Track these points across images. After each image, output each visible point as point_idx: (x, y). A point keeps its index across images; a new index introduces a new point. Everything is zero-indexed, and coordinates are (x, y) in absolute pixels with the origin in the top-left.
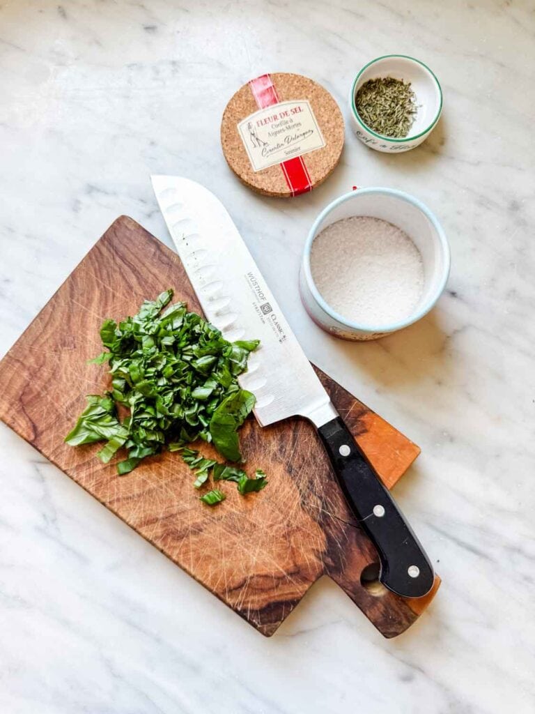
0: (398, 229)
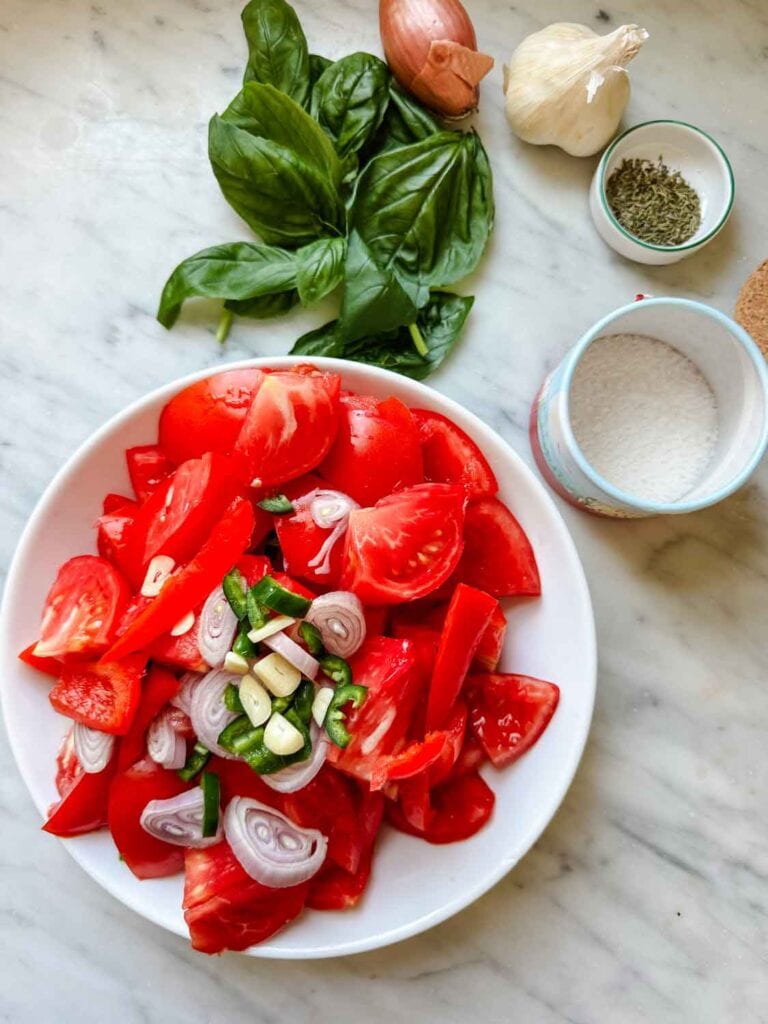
0: (685, 357)
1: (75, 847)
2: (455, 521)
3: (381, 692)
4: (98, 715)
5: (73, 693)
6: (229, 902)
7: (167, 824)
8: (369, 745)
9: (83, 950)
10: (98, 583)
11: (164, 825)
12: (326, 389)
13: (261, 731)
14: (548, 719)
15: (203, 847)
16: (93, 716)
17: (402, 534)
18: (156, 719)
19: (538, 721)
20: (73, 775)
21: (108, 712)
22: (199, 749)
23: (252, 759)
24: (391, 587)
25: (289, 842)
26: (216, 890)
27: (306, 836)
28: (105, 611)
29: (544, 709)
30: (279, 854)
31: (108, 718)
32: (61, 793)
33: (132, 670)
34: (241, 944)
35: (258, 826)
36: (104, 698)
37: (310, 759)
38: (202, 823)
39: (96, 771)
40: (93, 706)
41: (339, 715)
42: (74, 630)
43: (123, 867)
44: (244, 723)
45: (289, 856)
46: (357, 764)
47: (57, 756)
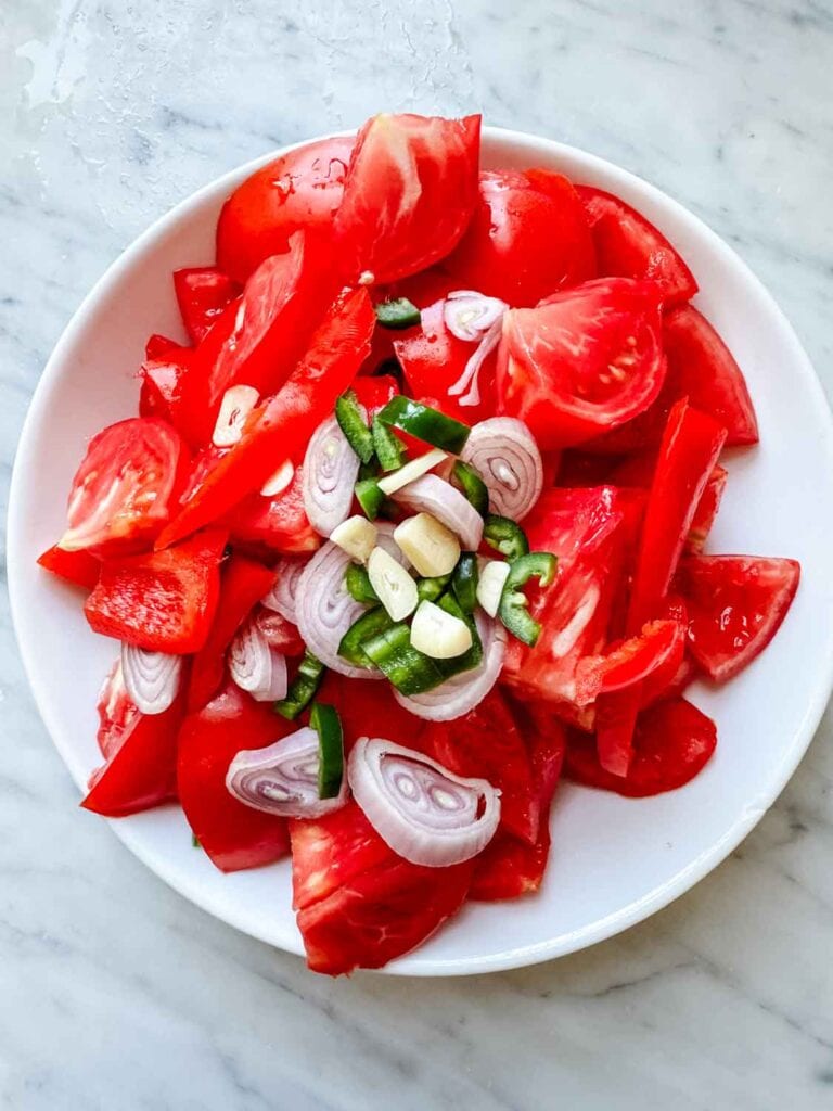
1: (131, 831)
2: (649, 328)
3: (576, 565)
4: (158, 627)
5: (119, 600)
6: (360, 895)
7: (264, 783)
8: (564, 643)
9: (143, 983)
10: (146, 447)
11: (260, 787)
12: (460, 134)
13: (405, 628)
14: (784, 610)
15: (317, 815)
16: (151, 629)
17: (584, 337)
18: (240, 634)
19: (773, 615)
20: (122, 724)
21: (173, 621)
22: (308, 671)
23: (394, 671)
24: (580, 406)
25: (445, 799)
26: (340, 880)
27: (469, 789)
28: (160, 476)
29: (780, 597)
30: (434, 816)
31: (173, 629)
32: (105, 755)
33: (206, 553)
34: (378, 959)
35: (397, 778)
36: (166, 602)
37: (481, 664)
38: (319, 781)
39: (159, 711)
40: (149, 616)
41: (520, 599)
42: (118, 505)
43: (201, 855)
44: (378, 620)
45: (450, 818)
46: (548, 671)
47: (98, 702)
